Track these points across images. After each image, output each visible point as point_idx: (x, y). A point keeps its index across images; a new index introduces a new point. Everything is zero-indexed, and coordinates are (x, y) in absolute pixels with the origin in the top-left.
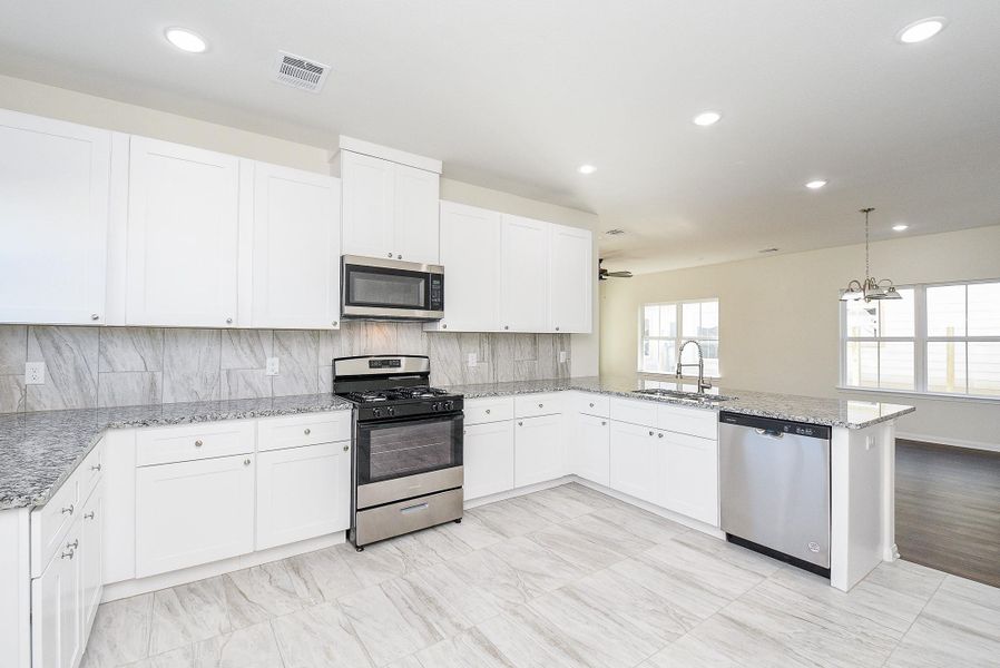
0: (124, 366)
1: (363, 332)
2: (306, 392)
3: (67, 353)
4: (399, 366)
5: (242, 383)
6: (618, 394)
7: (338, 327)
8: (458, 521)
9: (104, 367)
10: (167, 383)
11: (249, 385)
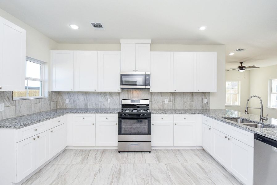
0: (81, 100)
1: (131, 92)
2: (117, 108)
3: (72, 97)
4: (140, 102)
5: (103, 105)
6: (215, 118)
7: (120, 91)
8: (150, 152)
9: (78, 100)
10: (88, 104)
11: (104, 105)
